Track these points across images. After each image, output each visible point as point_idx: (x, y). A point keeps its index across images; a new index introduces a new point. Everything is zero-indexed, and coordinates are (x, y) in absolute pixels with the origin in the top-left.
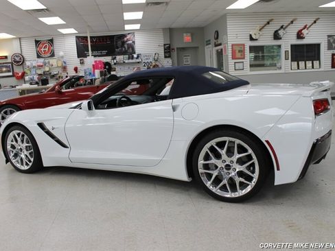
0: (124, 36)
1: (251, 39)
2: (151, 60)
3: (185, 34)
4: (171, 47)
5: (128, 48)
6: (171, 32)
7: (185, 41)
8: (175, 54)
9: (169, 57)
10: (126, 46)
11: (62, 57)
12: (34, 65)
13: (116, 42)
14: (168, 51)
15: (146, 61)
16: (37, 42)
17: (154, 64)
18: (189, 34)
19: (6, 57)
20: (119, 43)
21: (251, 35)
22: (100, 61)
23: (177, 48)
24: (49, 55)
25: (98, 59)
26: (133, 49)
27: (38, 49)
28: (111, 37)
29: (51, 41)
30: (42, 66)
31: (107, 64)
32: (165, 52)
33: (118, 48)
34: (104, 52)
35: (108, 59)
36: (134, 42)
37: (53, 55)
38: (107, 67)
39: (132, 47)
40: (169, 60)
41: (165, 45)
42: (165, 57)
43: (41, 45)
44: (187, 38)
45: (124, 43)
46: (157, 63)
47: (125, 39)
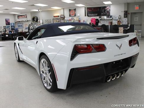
0: (106, 7)
2: (117, 18)
3: (136, 6)
4: (128, 12)
5: (107, 13)
6: (128, 5)
7: (135, 9)
8: (129, 16)
9: (126, 17)
10: (106, 12)
11: (79, 16)
12: (68, 19)
13: (102, 10)
14: (126, 14)
15: (115, 19)
16: (70, 10)
17: (119, 20)
18: (138, 6)
19: (58, 16)
20: (103, 10)
22: (94, 19)
23: (131, 13)
24: (74, 15)
25: (93, 17)
26: (109, 13)
27: (70, 13)
28: (100, 8)
29: (75, 10)
30: (71, 20)
31: (97, 20)
32: (124, 15)
33: (102, 13)
34: (96, 14)
35: (98, 18)
36: (110, 10)
37: (75, 15)
38: (97, 21)
39: (109, 12)
40: (126, 19)
41: (124, 11)
42: (124, 17)
43: (71, 11)
44: (137, 8)
45: (105, 10)
46: (120, 20)
47: (106, 8)
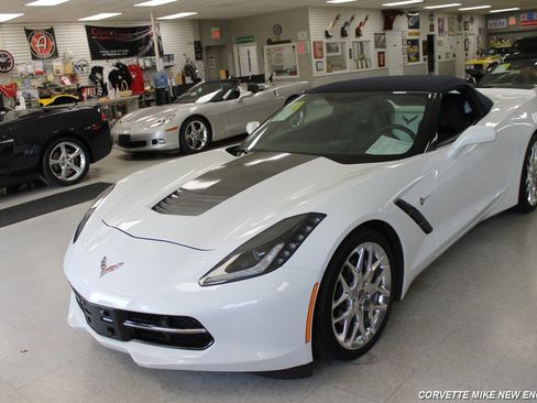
1: (327, 35)
3: (213, 29)
4: (201, 46)
6: (200, 24)
7: (212, 37)
8: (204, 54)
9: (201, 58)
11: (71, 58)
12: (30, 71)
14: (199, 51)
16: (28, 32)
18: (218, 29)
21: (327, 32)
23: (206, 47)
24: (48, 55)
26: (160, 47)
27: (32, 45)
30: (42, 73)
32: (195, 53)
34: (126, 51)
36: (160, 37)
37: (55, 55)
40: (200, 62)
41: (195, 42)
42: (197, 59)
43: (34, 39)
44: (215, 34)
45: (148, 38)
